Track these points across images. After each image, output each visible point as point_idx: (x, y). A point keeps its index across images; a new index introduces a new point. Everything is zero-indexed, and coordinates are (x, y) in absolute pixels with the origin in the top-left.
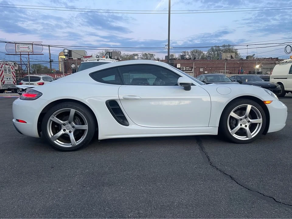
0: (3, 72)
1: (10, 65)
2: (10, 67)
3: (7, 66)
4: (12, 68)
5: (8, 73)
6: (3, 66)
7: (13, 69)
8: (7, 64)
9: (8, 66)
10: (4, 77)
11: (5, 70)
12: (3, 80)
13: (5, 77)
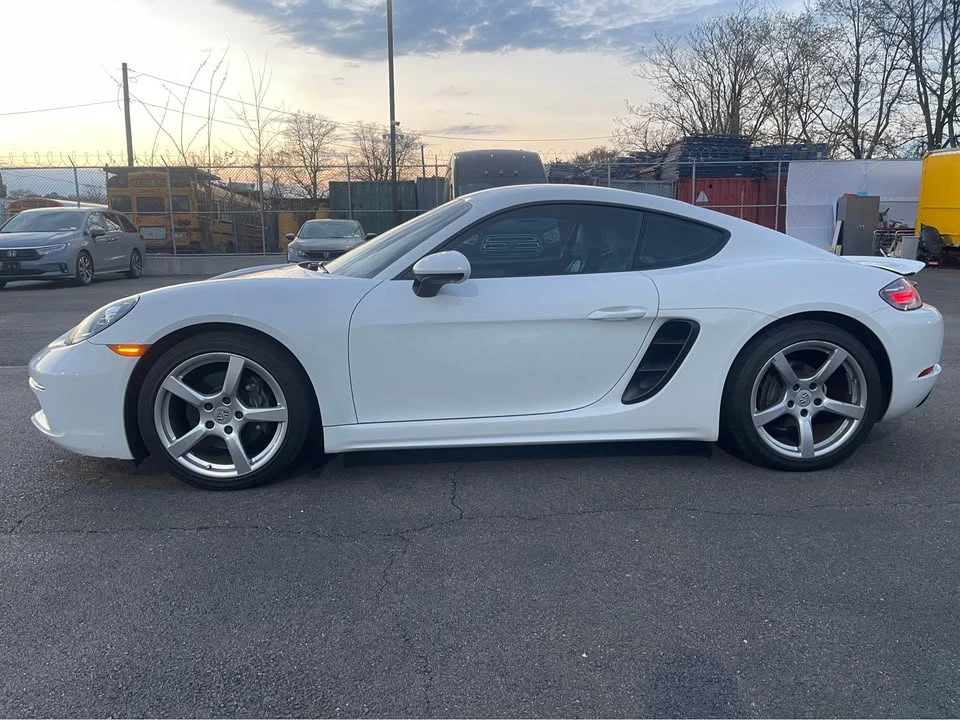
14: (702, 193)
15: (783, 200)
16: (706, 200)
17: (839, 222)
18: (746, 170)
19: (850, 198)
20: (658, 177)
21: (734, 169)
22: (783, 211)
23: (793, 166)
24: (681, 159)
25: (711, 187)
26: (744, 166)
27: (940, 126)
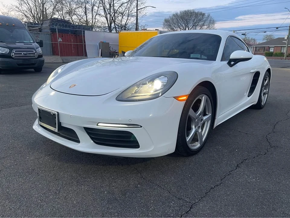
14: (60, 38)
15: (85, 42)
16: (62, 41)
17: (100, 50)
18: (72, 31)
19: (103, 43)
20: (40, 31)
21: (68, 30)
22: (85, 45)
23: (86, 32)
24: (50, 26)
25: (62, 36)
26: (71, 30)
27: (111, 24)
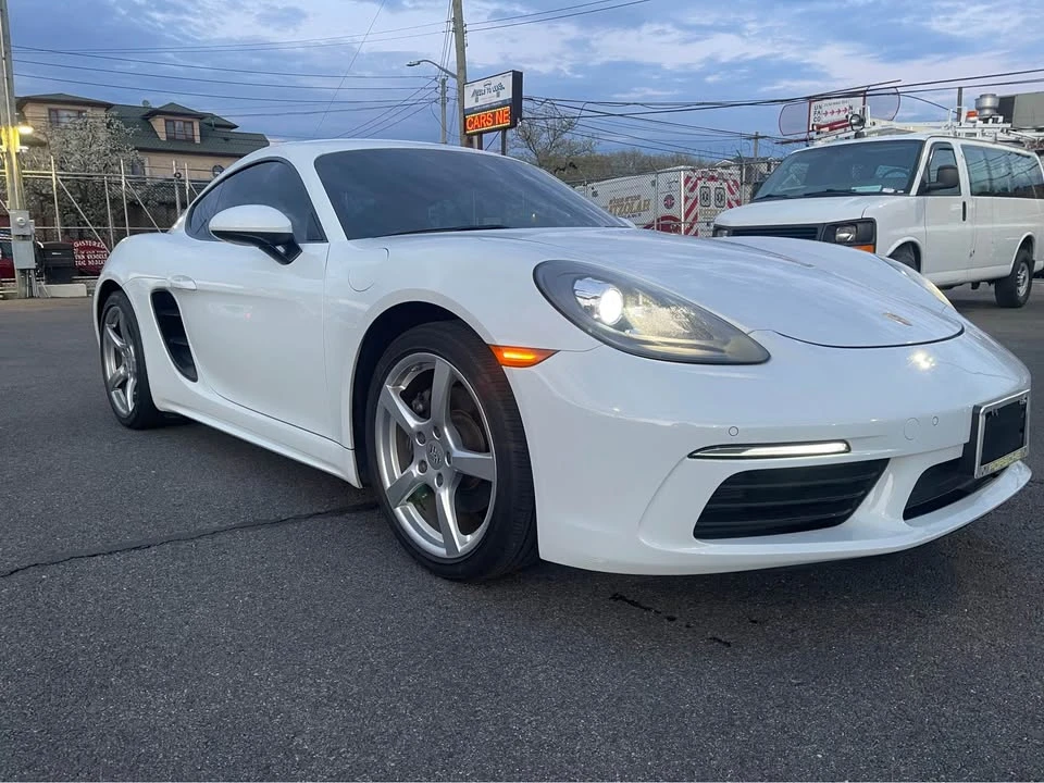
0: (695, 202)
1: (726, 181)
2: (725, 185)
3: (713, 184)
4: (729, 188)
5: (712, 207)
6: (700, 183)
7: (733, 193)
8: (712, 178)
9: (717, 184)
10: (699, 220)
11: (706, 197)
12: (691, 228)
13: (700, 218)
